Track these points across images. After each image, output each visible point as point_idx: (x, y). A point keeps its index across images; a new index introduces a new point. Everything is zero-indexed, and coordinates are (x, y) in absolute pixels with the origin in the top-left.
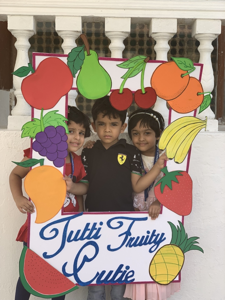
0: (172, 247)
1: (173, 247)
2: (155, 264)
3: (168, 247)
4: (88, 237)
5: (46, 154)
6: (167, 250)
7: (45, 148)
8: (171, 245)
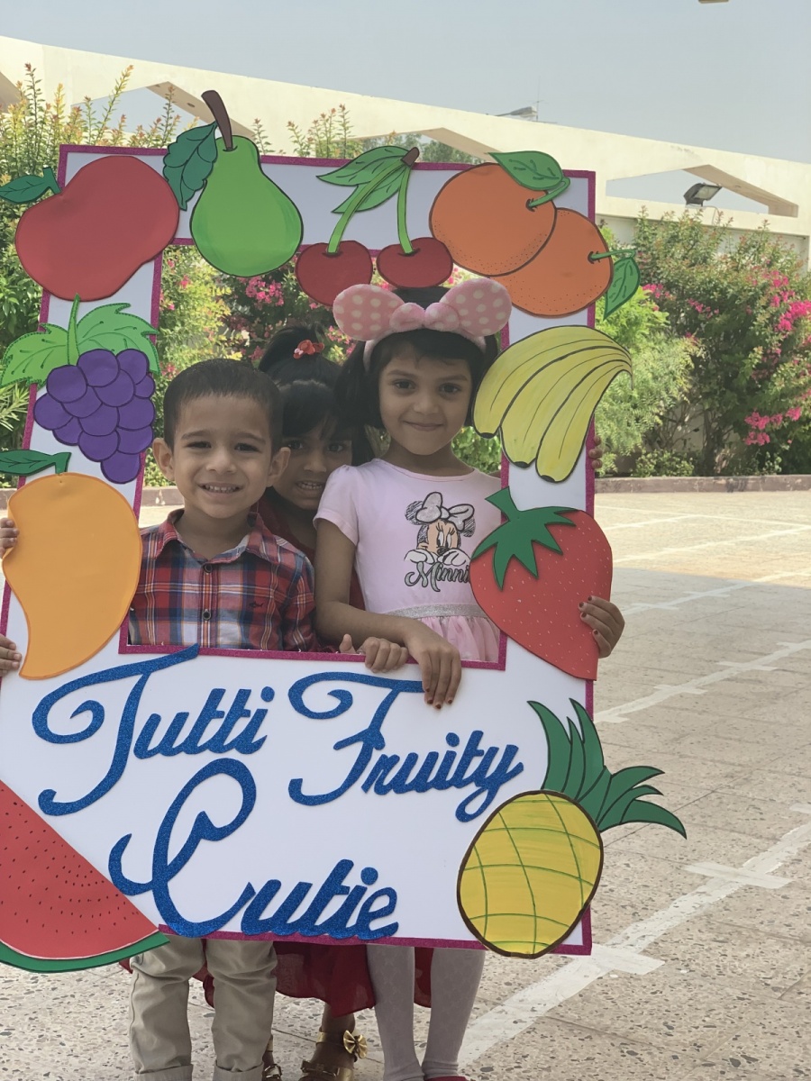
0: (551, 801)
1: (555, 804)
2: (479, 870)
3: (534, 801)
4: (217, 744)
5: (80, 436)
6: (528, 816)
7: (75, 420)
8: (545, 793)
